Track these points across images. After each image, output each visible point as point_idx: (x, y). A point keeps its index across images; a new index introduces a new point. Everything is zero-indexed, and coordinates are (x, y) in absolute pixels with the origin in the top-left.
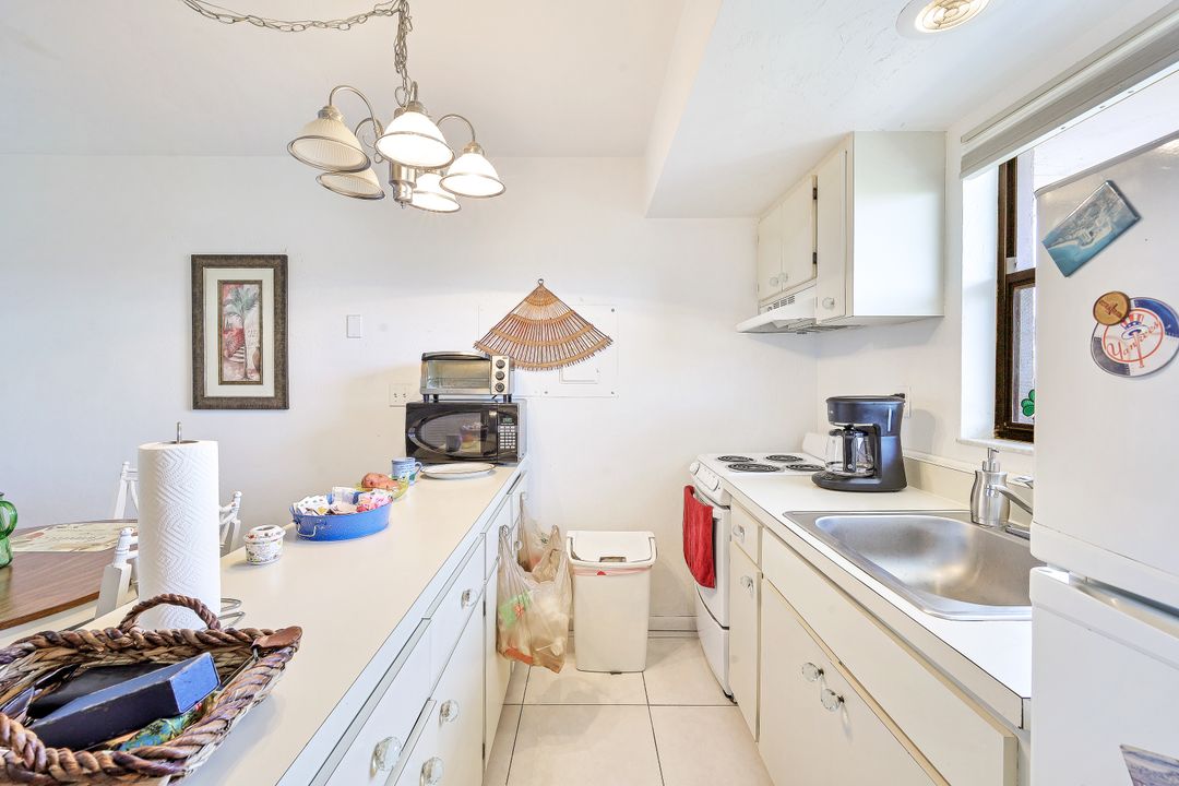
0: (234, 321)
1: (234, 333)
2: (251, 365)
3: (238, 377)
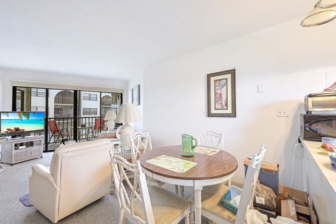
0: (219, 91)
1: (219, 95)
2: (224, 104)
3: (220, 107)
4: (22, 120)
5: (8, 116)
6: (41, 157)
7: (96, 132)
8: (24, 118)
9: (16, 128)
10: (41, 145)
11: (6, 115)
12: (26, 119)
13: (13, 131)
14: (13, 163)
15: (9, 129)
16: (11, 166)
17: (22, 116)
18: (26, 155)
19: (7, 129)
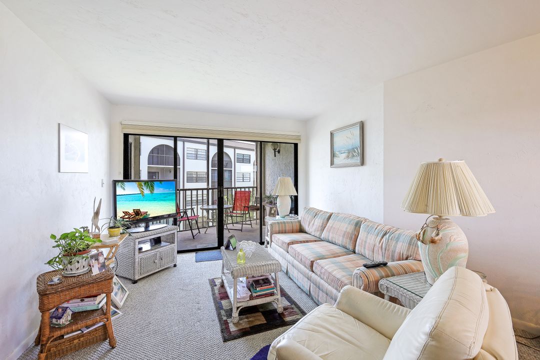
4: (143, 195)
5: (124, 189)
6: (175, 266)
7: (238, 215)
8: (147, 191)
9: (135, 211)
10: (173, 243)
11: (121, 186)
12: (150, 193)
13: (132, 215)
14: (137, 278)
15: (126, 212)
16: (134, 283)
17: (144, 187)
18: (154, 262)
19: (123, 212)
